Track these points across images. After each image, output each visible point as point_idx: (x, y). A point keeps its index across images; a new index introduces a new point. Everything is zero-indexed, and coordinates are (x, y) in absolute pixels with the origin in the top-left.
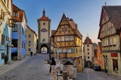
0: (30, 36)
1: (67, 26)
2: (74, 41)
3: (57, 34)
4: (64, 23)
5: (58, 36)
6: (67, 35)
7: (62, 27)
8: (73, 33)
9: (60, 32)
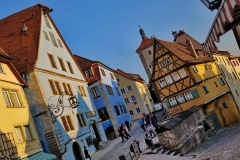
0: (129, 88)
1: (167, 56)
2: (191, 77)
3: (156, 77)
4: (160, 53)
5: (159, 78)
6: (174, 71)
7: (160, 60)
8: (182, 64)
9: (160, 71)
